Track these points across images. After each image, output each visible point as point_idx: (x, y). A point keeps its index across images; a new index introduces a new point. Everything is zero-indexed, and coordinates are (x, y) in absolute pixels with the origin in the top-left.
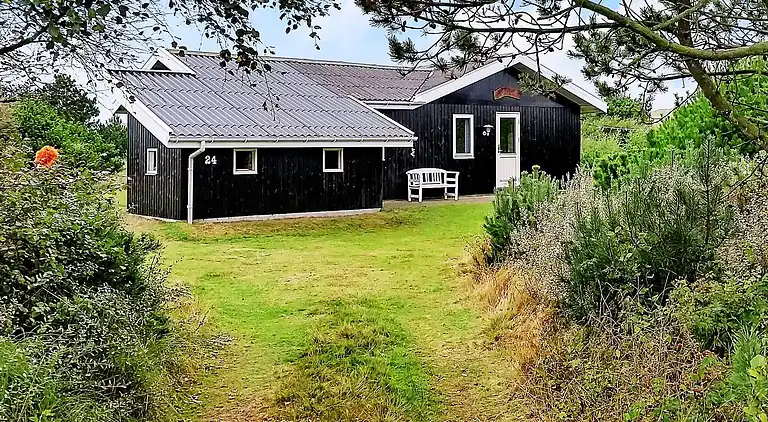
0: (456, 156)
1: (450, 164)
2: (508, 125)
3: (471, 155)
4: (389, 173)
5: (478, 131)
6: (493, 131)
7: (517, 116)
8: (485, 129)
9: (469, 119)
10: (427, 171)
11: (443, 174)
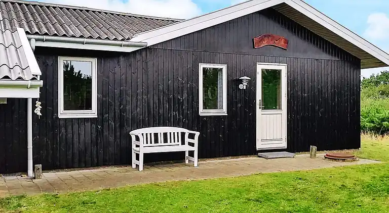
0: (202, 112)
1: (193, 121)
2: (272, 77)
3: (223, 111)
4: (106, 133)
5: (233, 83)
6: (252, 83)
7: (283, 68)
8: (241, 82)
9: (221, 69)
10: (161, 130)
11: (183, 134)
